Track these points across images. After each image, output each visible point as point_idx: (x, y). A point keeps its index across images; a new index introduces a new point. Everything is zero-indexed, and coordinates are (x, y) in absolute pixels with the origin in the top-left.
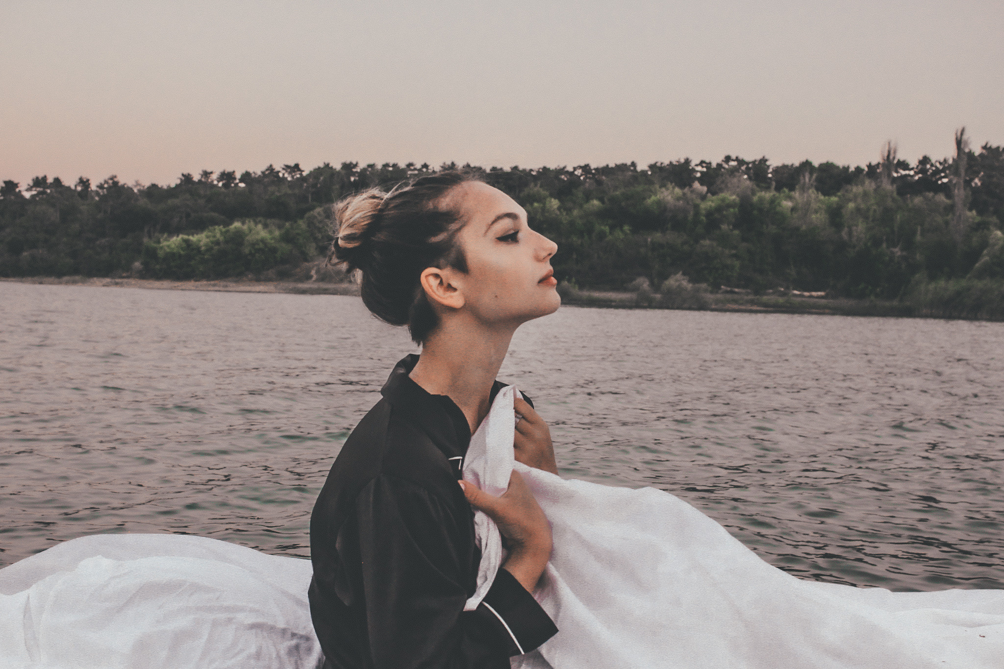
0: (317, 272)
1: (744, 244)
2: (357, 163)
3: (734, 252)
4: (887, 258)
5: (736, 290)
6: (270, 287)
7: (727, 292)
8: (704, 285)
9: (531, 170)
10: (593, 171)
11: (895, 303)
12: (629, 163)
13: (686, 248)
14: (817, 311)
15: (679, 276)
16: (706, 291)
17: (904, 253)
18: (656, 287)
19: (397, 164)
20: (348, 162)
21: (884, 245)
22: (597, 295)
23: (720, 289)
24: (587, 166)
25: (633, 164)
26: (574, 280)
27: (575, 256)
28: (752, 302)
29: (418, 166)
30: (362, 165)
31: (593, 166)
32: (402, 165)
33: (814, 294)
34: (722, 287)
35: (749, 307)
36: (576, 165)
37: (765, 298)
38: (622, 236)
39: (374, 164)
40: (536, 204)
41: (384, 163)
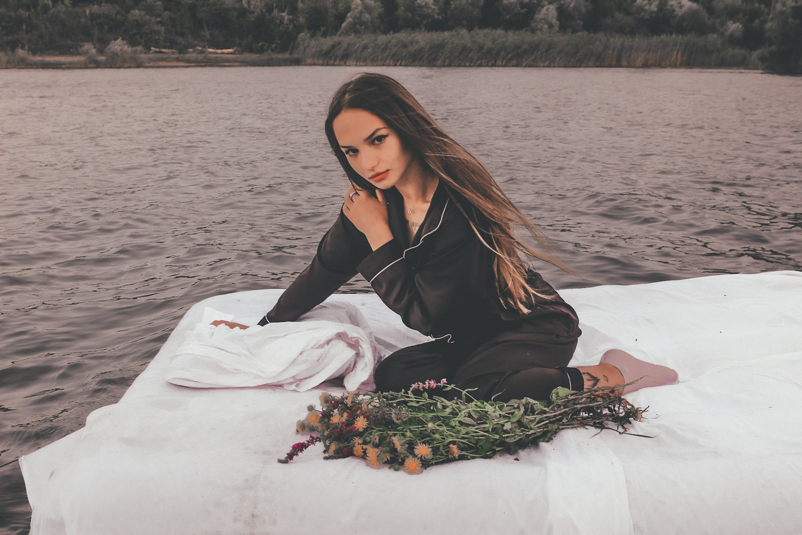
1: (167, 12)
3: (159, 19)
4: (278, 21)
5: (164, 50)
7: (156, 52)
8: (139, 48)
11: (287, 55)
13: (119, 17)
14: (229, 64)
15: (119, 41)
16: (141, 52)
17: (291, 17)
18: (101, 52)
21: (276, 11)
22: (48, 59)
23: (151, 50)
26: (26, 47)
27: (25, 27)
28: (177, 60)
33: (225, 51)
34: (152, 48)
35: (175, 64)
37: (187, 56)
38: (64, 9)
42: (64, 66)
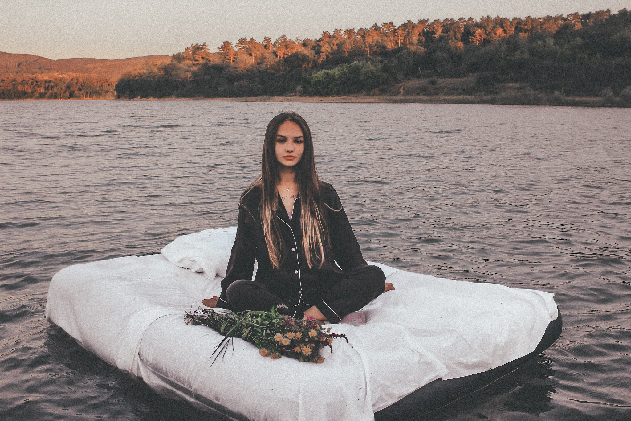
0: (403, 89)
2: (428, 20)
6: (376, 99)
9: (539, 18)
10: (581, 17)
12: (605, 10)
18: (616, 94)
19: (453, 19)
20: (422, 19)
22: (577, 99)
24: (576, 13)
25: (608, 11)
26: (562, 90)
27: (564, 75)
29: (466, 20)
30: (431, 21)
31: (581, 13)
32: (456, 19)
36: (569, 14)
38: (595, 61)
39: (439, 20)
40: (539, 42)
41: (445, 18)
42: (588, 105)
